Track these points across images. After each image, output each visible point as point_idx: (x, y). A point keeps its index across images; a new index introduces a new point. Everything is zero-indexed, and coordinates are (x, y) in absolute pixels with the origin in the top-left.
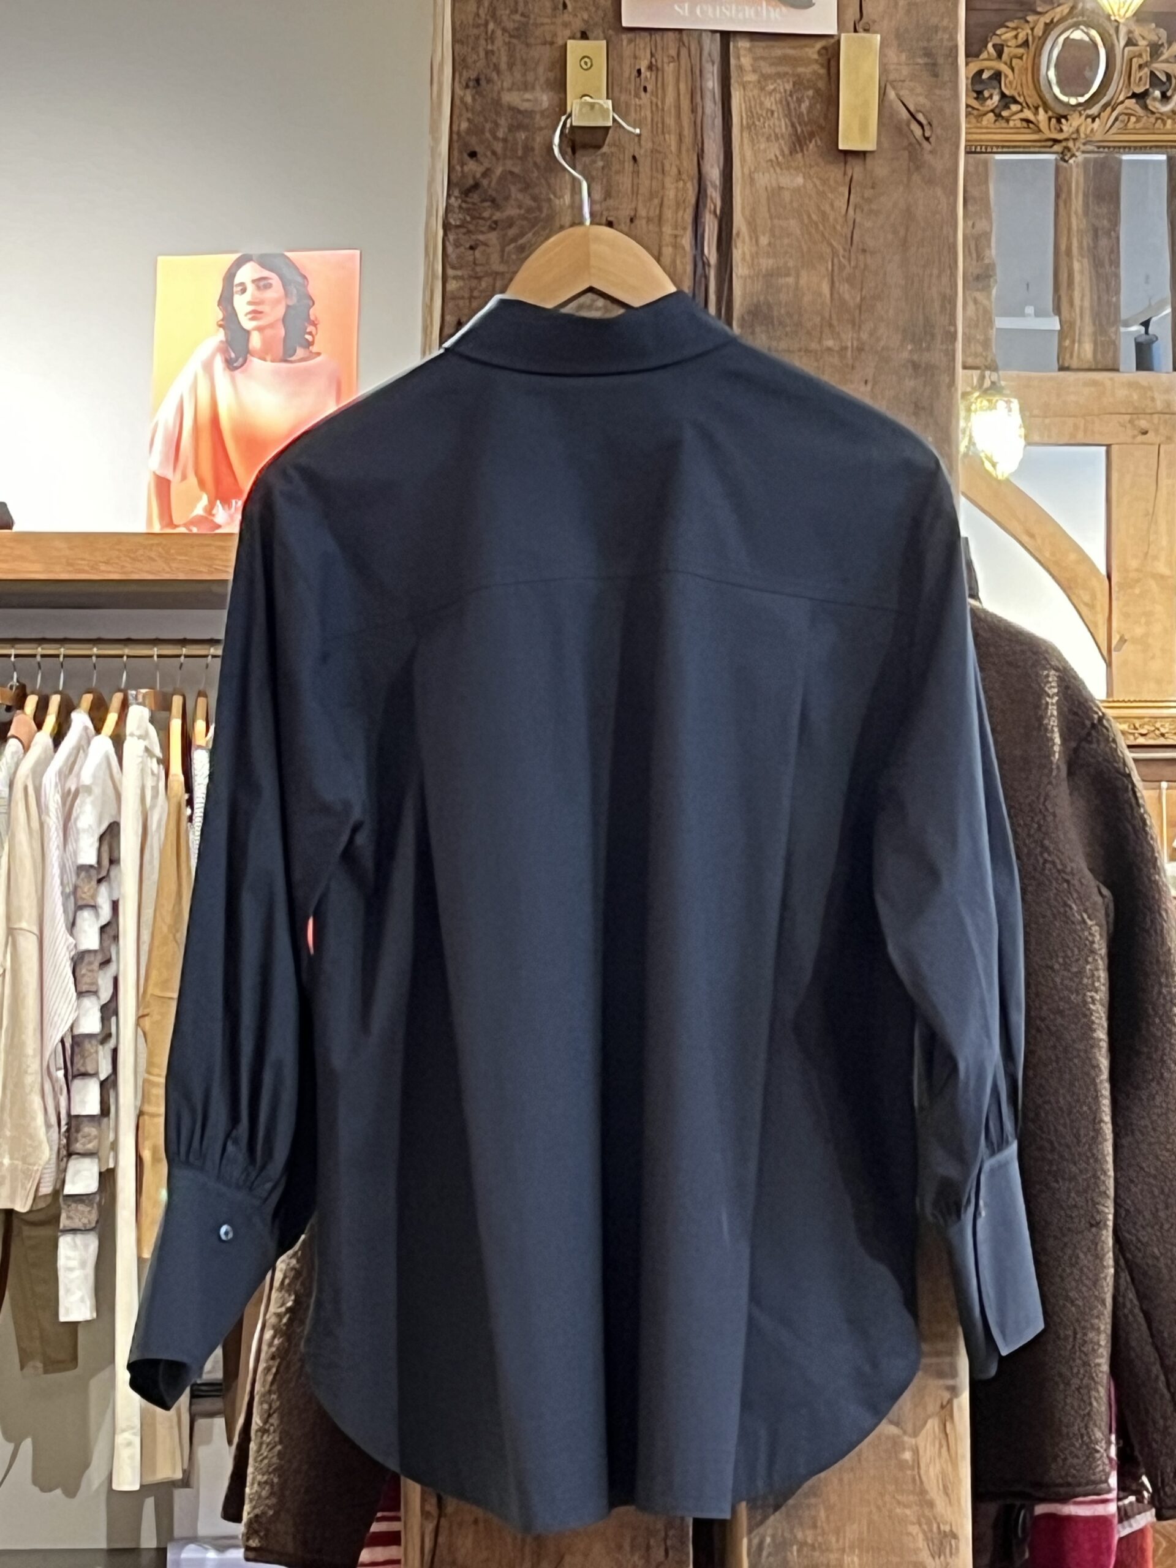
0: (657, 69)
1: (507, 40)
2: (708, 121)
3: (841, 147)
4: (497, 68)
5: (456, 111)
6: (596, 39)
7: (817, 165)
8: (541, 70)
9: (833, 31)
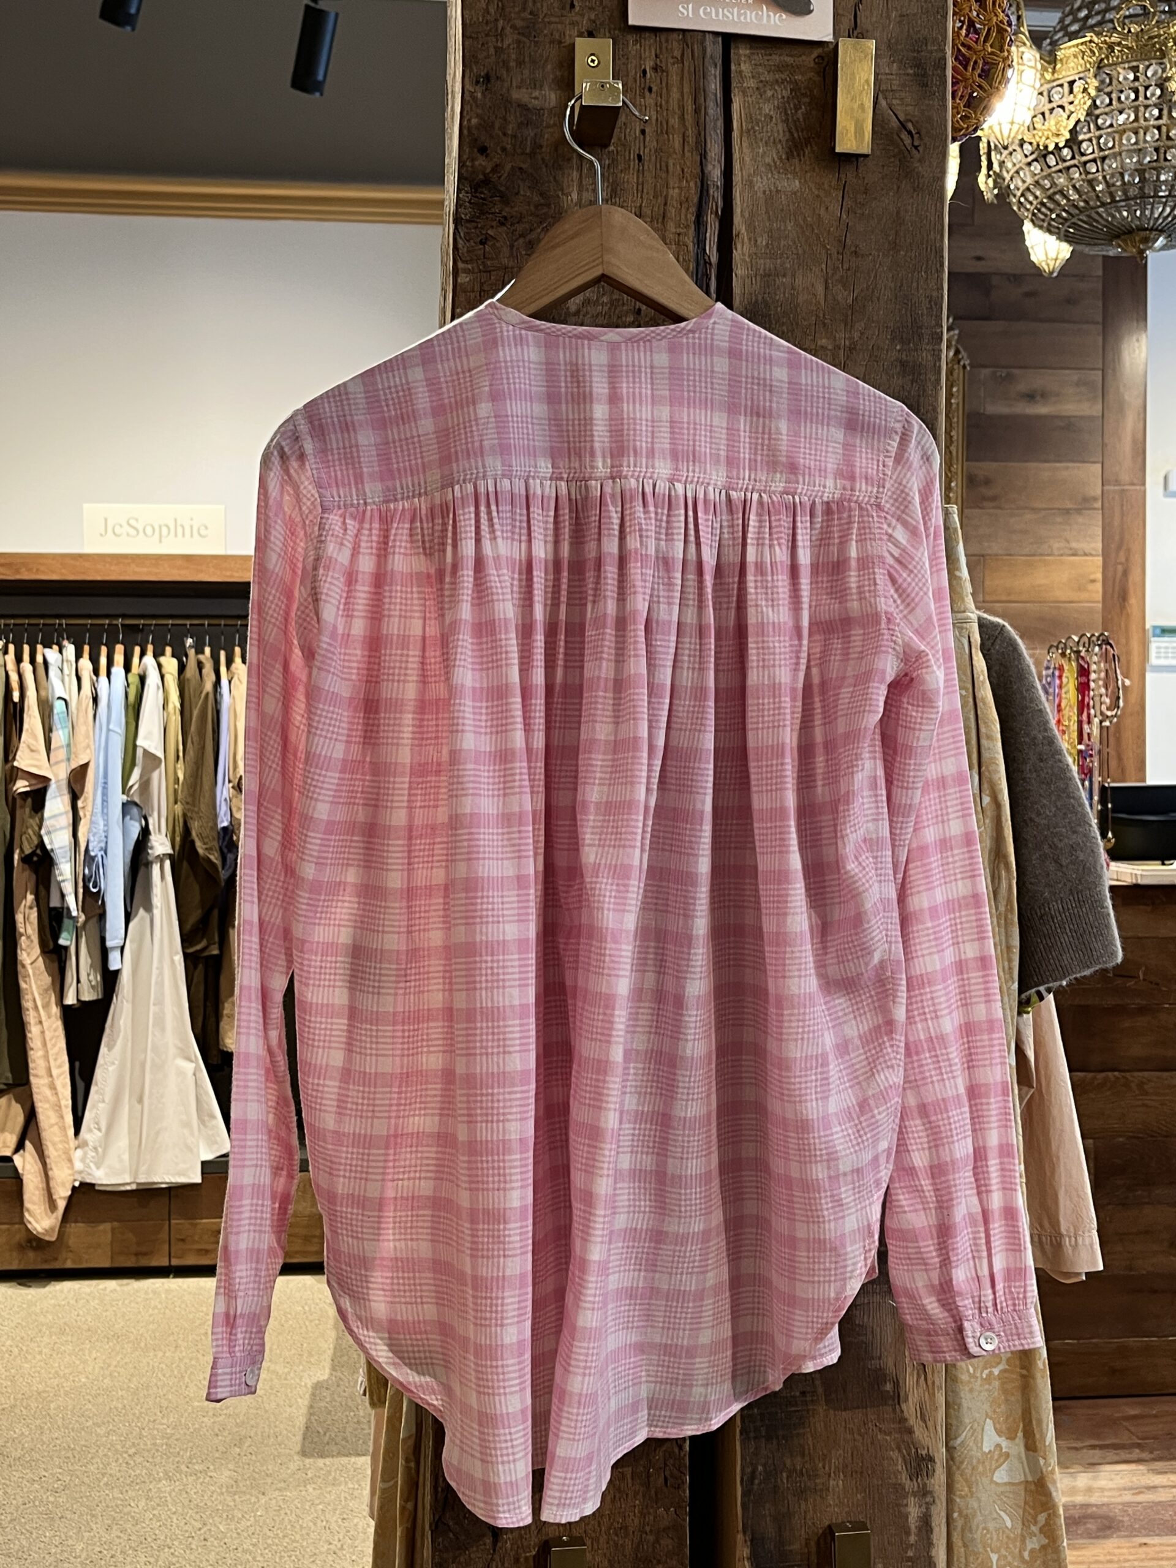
0: (663, 71)
1: (516, 37)
2: (710, 126)
3: (837, 150)
4: (505, 63)
5: (467, 108)
6: (604, 36)
7: (814, 170)
8: (549, 67)
9: (829, 38)
